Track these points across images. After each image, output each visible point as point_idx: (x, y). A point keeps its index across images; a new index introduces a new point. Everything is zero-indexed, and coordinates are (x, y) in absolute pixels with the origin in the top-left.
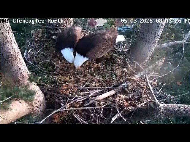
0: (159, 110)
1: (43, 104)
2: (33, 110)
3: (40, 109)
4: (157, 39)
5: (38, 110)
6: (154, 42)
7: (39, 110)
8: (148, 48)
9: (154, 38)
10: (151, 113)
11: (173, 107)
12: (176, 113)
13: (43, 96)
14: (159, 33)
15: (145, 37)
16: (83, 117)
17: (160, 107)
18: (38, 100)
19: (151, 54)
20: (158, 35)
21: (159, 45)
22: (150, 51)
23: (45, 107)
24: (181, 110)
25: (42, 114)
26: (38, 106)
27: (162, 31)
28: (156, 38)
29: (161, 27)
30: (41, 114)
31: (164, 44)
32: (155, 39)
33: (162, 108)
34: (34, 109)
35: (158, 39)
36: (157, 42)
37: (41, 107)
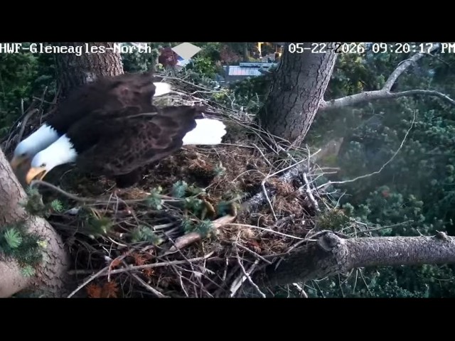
0: (338, 254)
1: (59, 261)
2: (36, 276)
3: (54, 273)
4: (323, 87)
5: (48, 277)
6: (316, 93)
7: (52, 275)
8: (303, 109)
9: (315, 84)
10: (319, 262)
11: (369, 243)
12: (378, 257)
13: (60, 241)
14: (326, 72)
15: (295, 84)
16: (160, 286)
17: (339, 245)
18: (48, 251)
19: (310, 123)
20: (324, 76)
21: (328, 102)
22: (308, 116)
23: (65, 267)
24: (390, 251)
25: (59, 286)
26: (49, 267)
27: (332, 68)
28: (319, 83)
29: (331, 58)
30: (57, 286)
31: (341, 99)
32: (318, 87)
33: (346, 249)
34: (40, 275)
35: (325, 87)
36: (322, 94)
37: (56, 269)
